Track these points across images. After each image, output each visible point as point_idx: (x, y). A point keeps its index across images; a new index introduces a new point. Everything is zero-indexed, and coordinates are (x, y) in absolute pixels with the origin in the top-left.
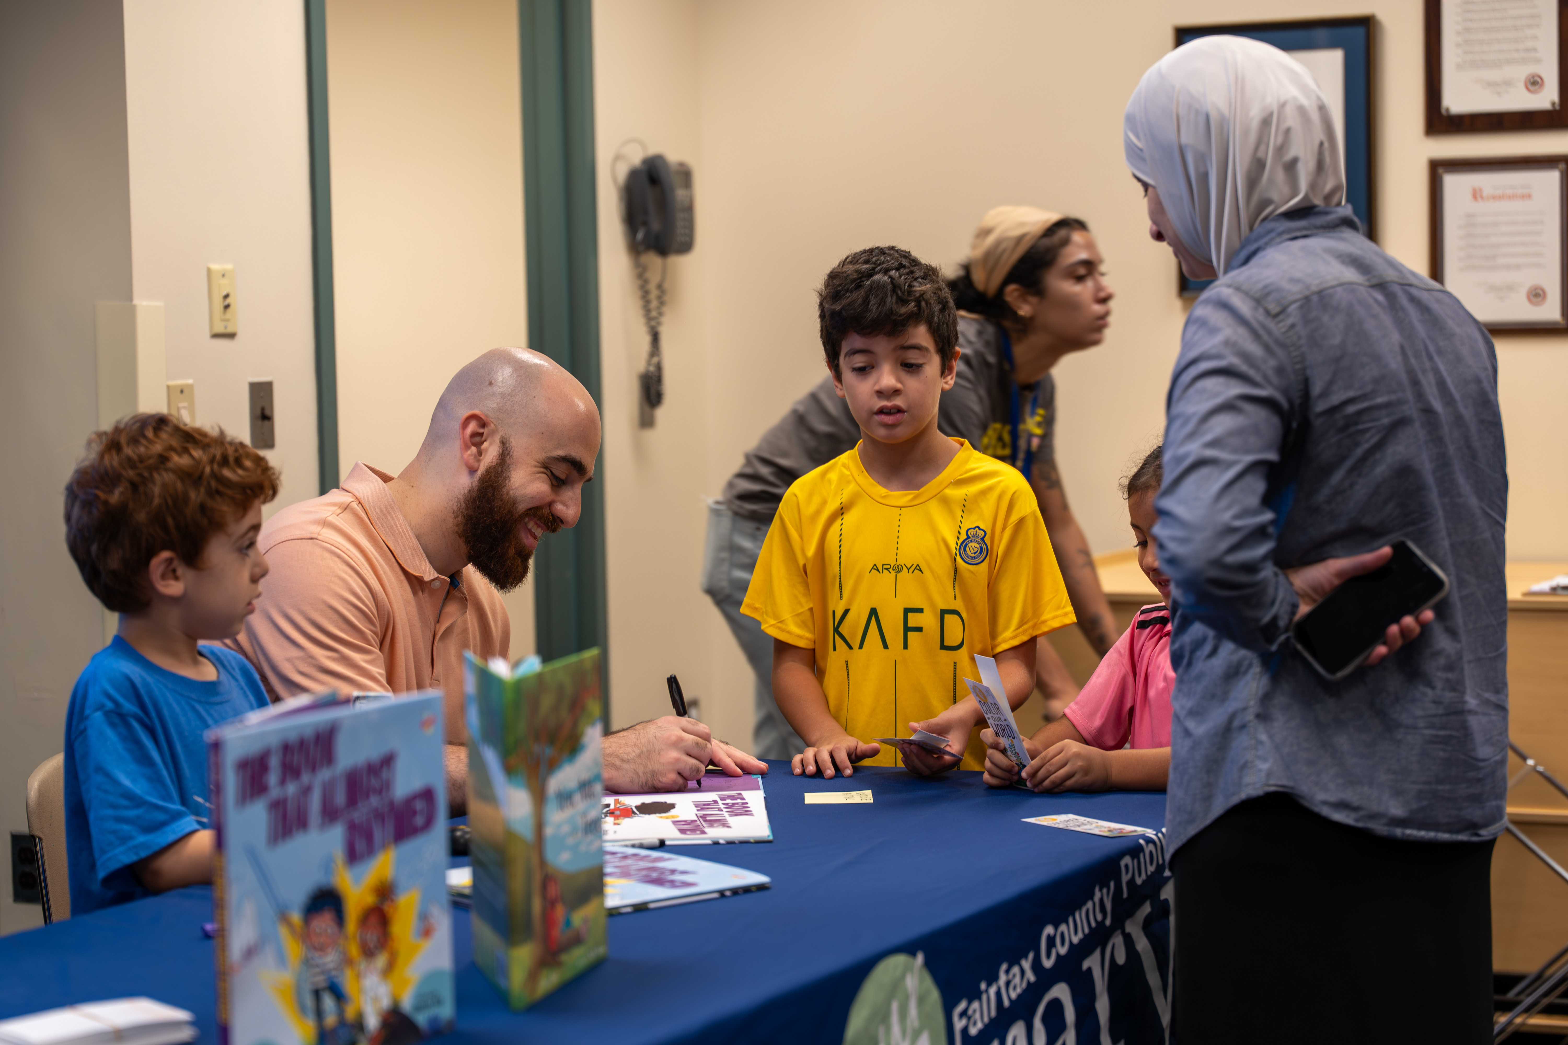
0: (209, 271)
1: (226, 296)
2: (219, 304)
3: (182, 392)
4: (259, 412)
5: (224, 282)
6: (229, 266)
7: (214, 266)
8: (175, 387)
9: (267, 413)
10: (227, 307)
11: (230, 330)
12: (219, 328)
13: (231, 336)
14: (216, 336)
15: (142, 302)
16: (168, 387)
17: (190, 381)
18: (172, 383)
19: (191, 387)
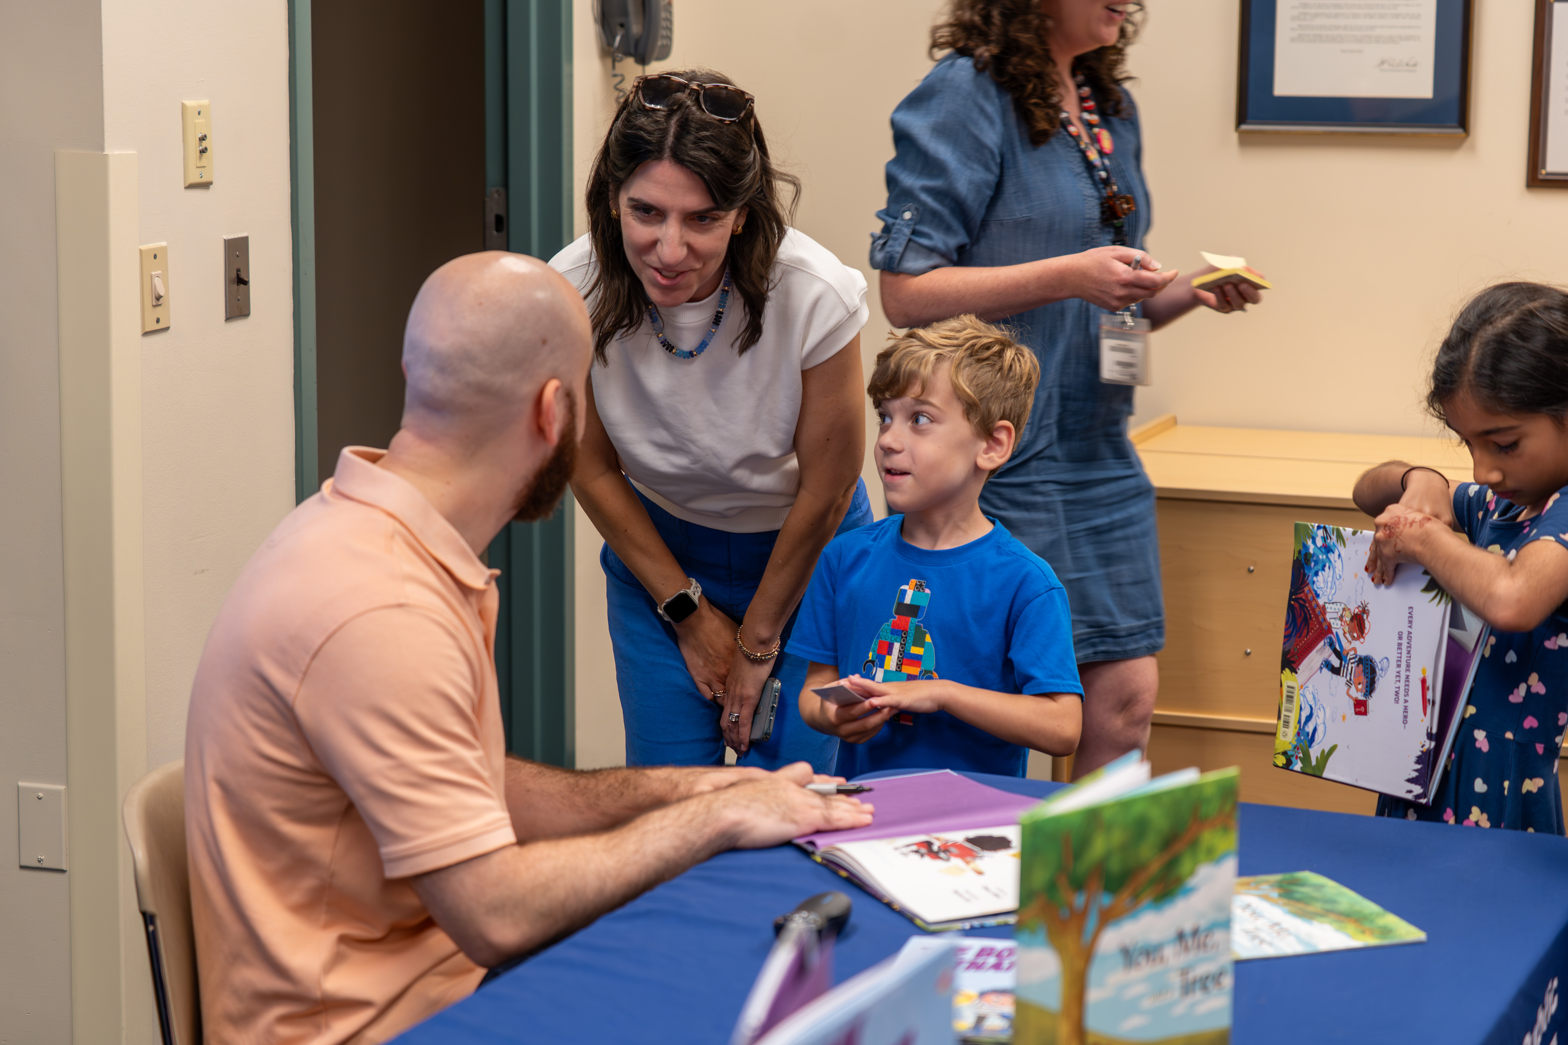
0: (184, 106)
1: (203, 139)
2: (194, 147)
3: (155, 256)
4: (234, 275)
5: (200, 120)
6: (205, 102)
7: (189, 103)
8: (149, 251)
9: (243, 276)
10: (203, 151)
11: (205, 179)
12: (195, 179)
13: (206, 185)
14: (191, 187)
15: (112, 151)
16: (141, 251)
17: (164, 244)
18: (144, 247)
19: (164, 249)
